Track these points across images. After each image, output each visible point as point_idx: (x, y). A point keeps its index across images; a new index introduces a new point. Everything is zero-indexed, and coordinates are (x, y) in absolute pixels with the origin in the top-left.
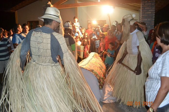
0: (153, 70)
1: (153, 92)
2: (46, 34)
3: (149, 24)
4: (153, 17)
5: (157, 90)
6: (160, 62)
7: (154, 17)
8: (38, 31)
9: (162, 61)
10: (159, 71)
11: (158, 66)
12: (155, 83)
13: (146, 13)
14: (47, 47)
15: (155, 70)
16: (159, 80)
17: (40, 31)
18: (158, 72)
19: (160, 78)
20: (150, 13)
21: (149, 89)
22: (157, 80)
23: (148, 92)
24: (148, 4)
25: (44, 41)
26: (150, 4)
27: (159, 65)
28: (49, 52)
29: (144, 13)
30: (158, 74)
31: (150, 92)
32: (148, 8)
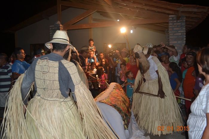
0: (196, 105)
1: (198, 132)
2: (53, 62)
3: (180, 48)
4: (183, 39)
5: (203, 130)
6: (204, 95)
7: (185, 39)
8: (44, 59)
9: (206, 94)
10: (204, 107)
11: (202, 100)
12: (200, 120)
13: (175, 34)
14: (54, 78)
15: (198, 105)
16: (204, 118)
17: (46, 59)
18: (202, 108)
19: (205, 115)
20: (180, 34)
21: (192, 128)
22: (202, 118)
23: (191, 132)
24: (177, 24)
25: (51, 71)
26: (179, 24)
27: (203, 98)
28: (57, 84)
29: (173, 34)
30: (202, 109)
31: (194, 132)
32: (177, 29)
